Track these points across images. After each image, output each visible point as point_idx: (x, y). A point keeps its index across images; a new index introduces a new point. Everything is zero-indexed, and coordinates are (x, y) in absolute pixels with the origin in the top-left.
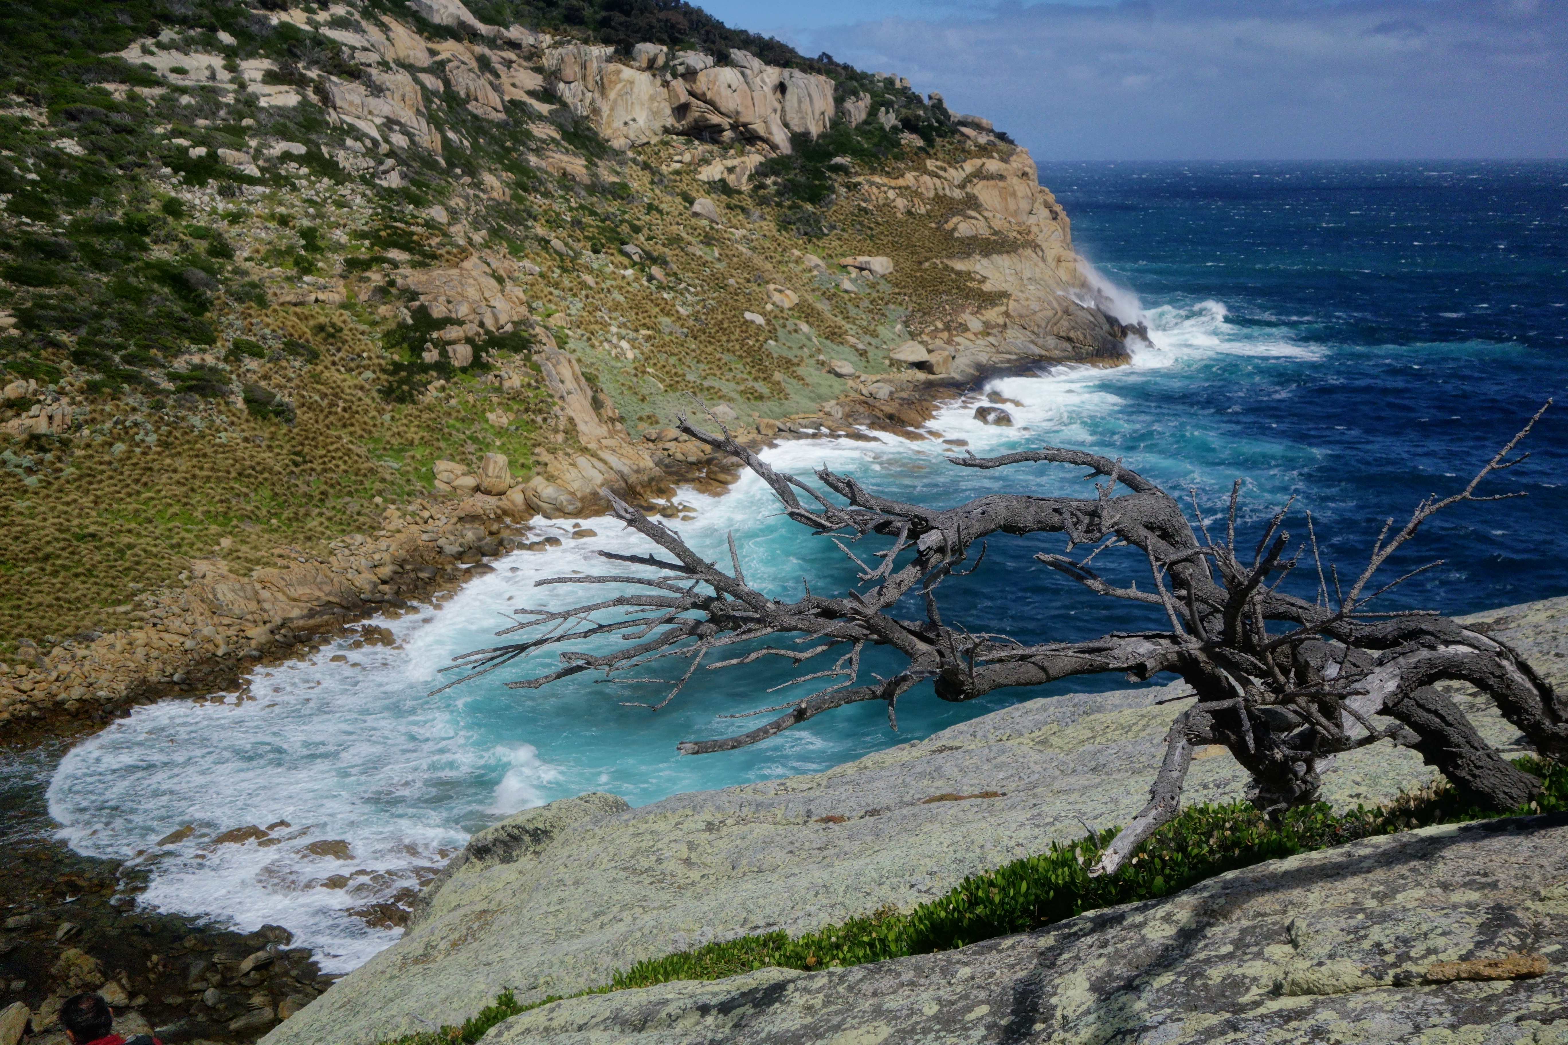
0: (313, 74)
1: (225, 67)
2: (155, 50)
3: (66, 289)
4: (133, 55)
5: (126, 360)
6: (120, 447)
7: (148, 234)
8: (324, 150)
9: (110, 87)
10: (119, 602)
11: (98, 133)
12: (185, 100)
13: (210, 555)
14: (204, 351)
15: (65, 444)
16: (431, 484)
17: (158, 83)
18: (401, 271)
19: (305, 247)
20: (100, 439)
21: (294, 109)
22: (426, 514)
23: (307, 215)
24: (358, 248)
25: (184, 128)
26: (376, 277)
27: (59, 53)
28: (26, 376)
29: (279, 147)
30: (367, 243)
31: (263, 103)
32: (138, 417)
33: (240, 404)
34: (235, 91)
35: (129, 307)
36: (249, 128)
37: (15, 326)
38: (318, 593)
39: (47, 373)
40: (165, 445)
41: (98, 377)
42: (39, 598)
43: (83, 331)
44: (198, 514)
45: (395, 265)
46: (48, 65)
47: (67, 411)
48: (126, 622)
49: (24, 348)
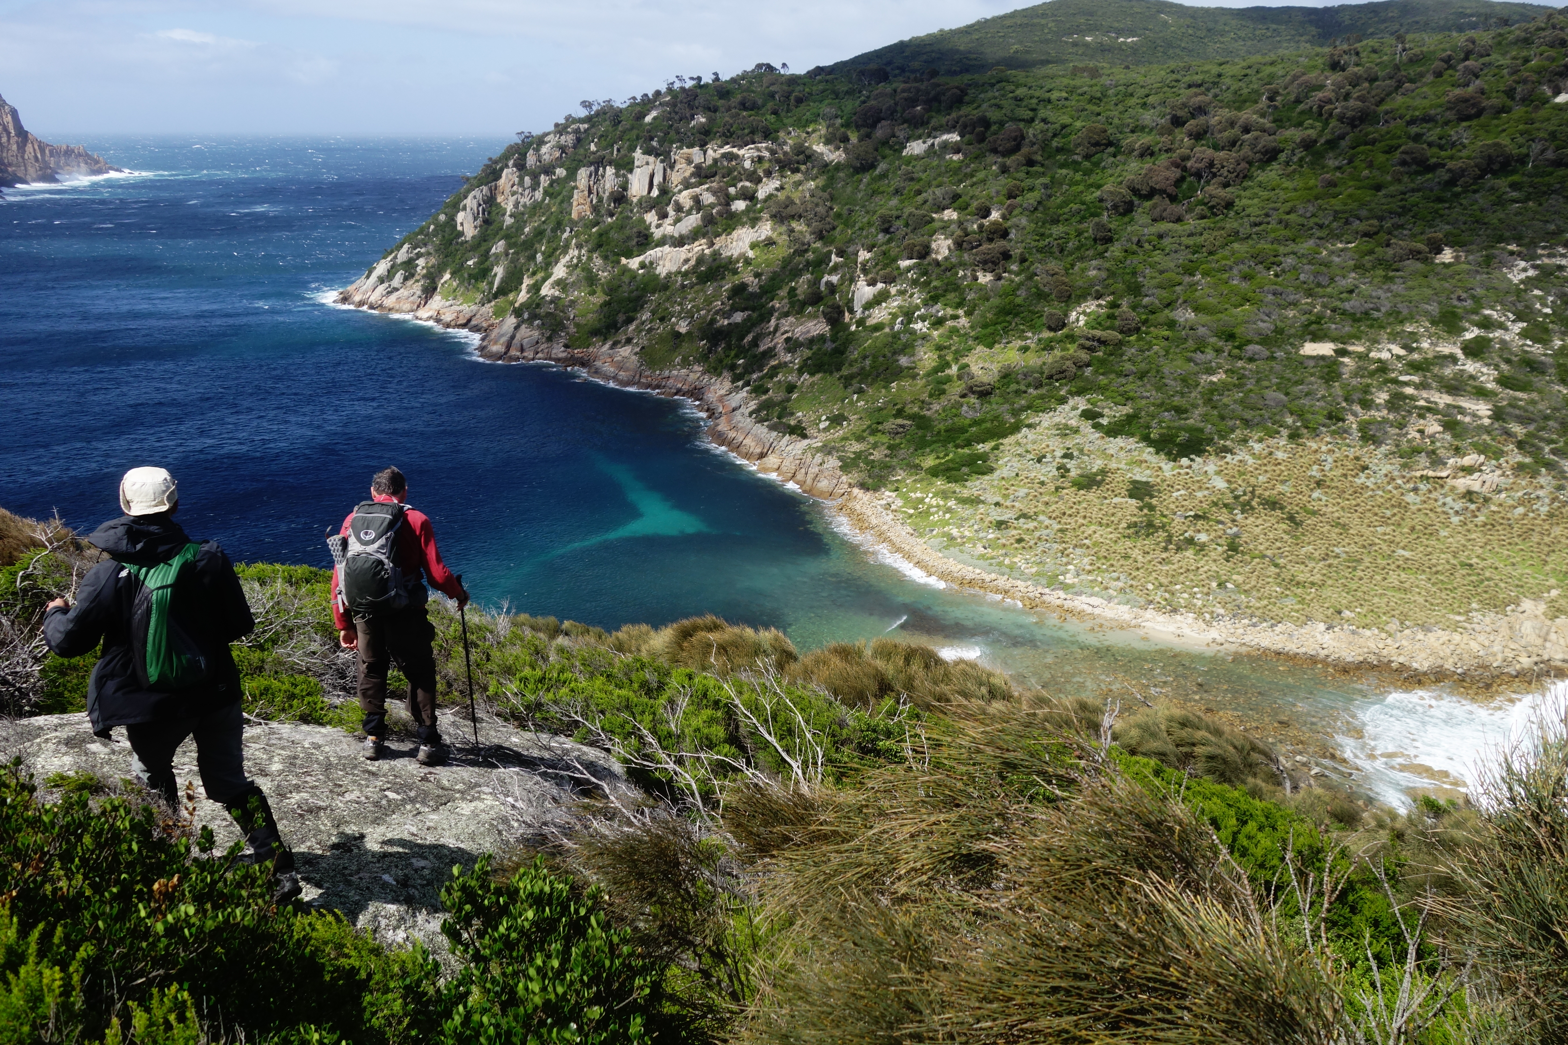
3: (1535, 396)
5: (1554, 452)
10: (1459, 614)
13: (1536, 599)
15: (1487, 500)
20: (1511, 502)
28: (1480, 452)
32: (1541, 493)
37: (1489, 417)
39: (1494, 453)
40: (1551, 515)
41: (1528, 460)
42: (1417, 597)
43: (1532, 428)
44: (1547, 568)
47: (1496, 480)
48: (1456, 627)
49: (1489, 433)
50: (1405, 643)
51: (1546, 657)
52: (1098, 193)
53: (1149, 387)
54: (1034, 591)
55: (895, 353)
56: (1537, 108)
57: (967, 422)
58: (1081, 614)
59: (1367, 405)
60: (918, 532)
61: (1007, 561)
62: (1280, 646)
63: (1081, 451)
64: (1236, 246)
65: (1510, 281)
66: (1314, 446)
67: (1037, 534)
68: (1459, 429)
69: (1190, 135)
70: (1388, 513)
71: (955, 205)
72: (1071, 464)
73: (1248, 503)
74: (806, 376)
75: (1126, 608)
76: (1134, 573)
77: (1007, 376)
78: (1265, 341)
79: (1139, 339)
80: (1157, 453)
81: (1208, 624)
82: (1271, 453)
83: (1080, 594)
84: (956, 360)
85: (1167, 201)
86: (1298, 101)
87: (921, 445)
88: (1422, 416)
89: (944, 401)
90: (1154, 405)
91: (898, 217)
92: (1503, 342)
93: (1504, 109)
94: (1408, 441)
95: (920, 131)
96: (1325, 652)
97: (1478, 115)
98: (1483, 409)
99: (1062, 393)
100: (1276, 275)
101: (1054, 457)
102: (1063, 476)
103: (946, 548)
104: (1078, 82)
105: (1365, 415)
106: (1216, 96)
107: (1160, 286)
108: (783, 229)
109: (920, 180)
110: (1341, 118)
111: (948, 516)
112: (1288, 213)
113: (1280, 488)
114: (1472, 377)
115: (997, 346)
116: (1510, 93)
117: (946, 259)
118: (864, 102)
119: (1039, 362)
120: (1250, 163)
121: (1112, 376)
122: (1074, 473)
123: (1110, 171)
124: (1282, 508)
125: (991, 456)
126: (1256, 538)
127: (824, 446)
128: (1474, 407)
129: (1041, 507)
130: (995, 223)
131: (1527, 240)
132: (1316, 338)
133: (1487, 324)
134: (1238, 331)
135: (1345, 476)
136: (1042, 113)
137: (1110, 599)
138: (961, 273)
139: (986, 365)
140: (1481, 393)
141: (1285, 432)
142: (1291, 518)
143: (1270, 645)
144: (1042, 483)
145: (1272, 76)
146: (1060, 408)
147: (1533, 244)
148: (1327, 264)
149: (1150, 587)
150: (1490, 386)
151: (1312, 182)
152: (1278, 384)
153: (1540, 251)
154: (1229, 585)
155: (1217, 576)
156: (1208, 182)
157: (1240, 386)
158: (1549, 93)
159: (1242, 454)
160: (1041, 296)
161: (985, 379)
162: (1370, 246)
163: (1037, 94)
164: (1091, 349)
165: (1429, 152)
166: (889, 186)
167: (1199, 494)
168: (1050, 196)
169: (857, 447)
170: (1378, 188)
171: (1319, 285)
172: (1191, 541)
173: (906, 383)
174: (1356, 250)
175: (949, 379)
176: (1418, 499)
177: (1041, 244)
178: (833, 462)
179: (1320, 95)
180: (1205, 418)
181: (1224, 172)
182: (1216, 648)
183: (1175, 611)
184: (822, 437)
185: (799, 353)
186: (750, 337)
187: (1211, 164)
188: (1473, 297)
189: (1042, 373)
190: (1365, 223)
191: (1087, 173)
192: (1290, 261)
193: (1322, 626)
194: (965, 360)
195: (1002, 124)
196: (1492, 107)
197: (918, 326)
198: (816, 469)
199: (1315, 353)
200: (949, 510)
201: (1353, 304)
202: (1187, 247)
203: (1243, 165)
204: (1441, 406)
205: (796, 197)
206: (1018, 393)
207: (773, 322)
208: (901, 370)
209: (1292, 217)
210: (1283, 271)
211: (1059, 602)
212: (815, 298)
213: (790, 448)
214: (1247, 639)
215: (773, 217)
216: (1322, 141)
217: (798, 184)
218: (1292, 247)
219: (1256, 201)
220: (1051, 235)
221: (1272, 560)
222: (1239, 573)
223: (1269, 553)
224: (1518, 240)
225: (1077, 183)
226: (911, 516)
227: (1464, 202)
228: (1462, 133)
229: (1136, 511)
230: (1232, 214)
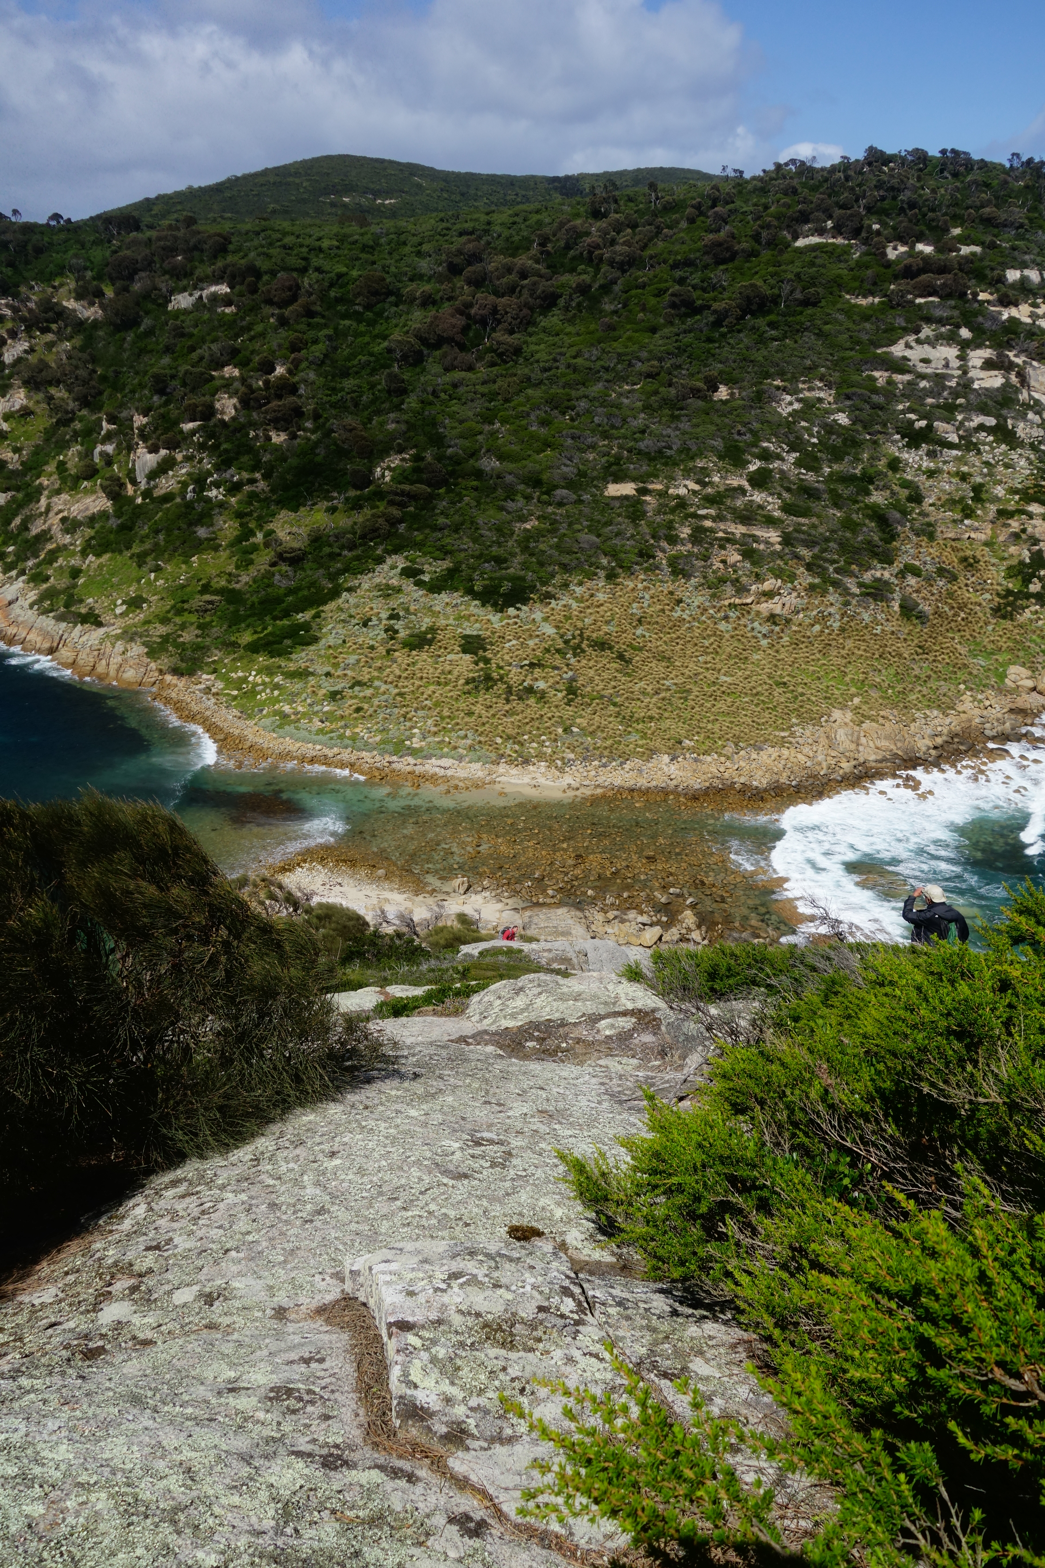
0: (1019, 361)
1: (958, 357)
2: (913, 344)
3: (814, 520)
4: (898, 350)
5: (837, 571)
6: (817, 628)
7: (872, 483)
8: (1010, 422)
9: (877, 374)
10: (783, 730)
11: (860, 410)
12: (923, 384)
13: (843, 707)
14: (884, 569)
15: (788, 621)
16: (1003, 681)
17: (909, 372)
18: (1033, 522)
19: (972, 499)
20: (808, 621)
21: (998, 389)
22: (987, 703)
23: (981, 474)
24: (1009, 501)
25: (916, 407)
26: (1015, 525)
27: (852, 349)
28: (777, 577)
29: (978, 420)
30: (1017, 497)
31: (976, 386)
32: (832, 610)
33: (896, 608)
34: (959, 377)
35: (848, 535)
36: (960, 405)
37: (780, 543)
38: (893, 747)
39: (789, 576)
40: (842, 630)
41: (817, 581)
42: (745, 719)
43: (816, 550)
44: (847, 679)
45: (1031, 516)
46: (843, 359)
47: (794, 601)
48: (782, 743)
49: (781, 558)
50: (742, 764)
51: (862, 760)
52: (386, 344)
53: (466, 540)
54: (381, 760)
55: (190, 524)
56: (781, 252)
57: (282, 591)
58: (433, 779)
59: (673, 540)
60: (246, 714)
61: (348, 733)
62: (632, 782)
63: (407, 610)
64: (530, 391)
65: (780, 414)
66: (631, 585)
67: (376, 702)
68: (756, 557)
69: (469, 283)
70: (707, 643)
71: (235, 361)
72: (398, 625)
73: (579, 646)
74: (91, 558)
75: (477, 766)
76: (480, 729)
77: (317, 539)
78: (571, 485)
79: (449, 491)
80: (483, 605)
81: (561, 770)
82: (592, 595)
83: (428, 757)
84: (261, 527)
85: (457, 350)
86: (568, 247)
87: (234, 621)
88: (722, 547)
89: (253, 571)
90: (473, 557)
91: (173, 377)
92: (782, 472)
93: (753, 254)
94: (714, 572)
95: (185, 282)
96: (674, 782)
97: (732, 259)
98: (773, 536)
99: (379, 552)
100: (572, 419)
101: (380, 620)
102: (392, 638)
103: (280, 726)
104: (347, 230)
105: (672, 550)
106: (489, 243)
107: (461, 436)
108: (40, 396)
109: (191, 335)
110: (611, 263)
111: (276, 693)
112: (575, 357)
113: (605, 628)
114: (761, 507)
115: (302, 509)
116: (756, 237)
117: (233, 419)
118: (115, 252)
119: (350, 522)
120: (531, 309)
121: (427, 531)
122: (403, 634)
123: (394, 321)
124: (611, 648)
125: (314, 625)
126: (592, 680)
127: (125, 632)
128: (766, 535)
129: (376, 674)
130: (281, 378)
131: (789, 376)
132: (618, 479)
133: (766, 456)
134: (545, 477)
135: (663, 611)
136: (316, 262)
137: (460, 759)
138: (252, 434)
139: (294, 529)
140: (770, 522)
141: (602, 574)
142: (621, 657)
143: (623, 784)
144: (372, 648)
145: (540, 223)
146: (378, 568)
147: (794, 379)
148: (619, 406)
149: (499, 740)
150: (777, 514)
151: (592, 327)
152: (588, 527)
153: (801, 386)
154: (575, 729)
155: (561, 721)
156: (494, 330)
157: (553, 531)
158: (789, 237)
159: (566, 600)
160: (341, 453)
161: (296, 545)
162: (655, 387)
163: (307, 241)
164: (402, 505)
165: (695, 294)
166: (157, 343)
167: (531, 643)
168: (335, 349)
169: (163, 630)
170: (653, 330)
171: (613, 427)
172: (530, 690)
173: (208, 556)
174: (642, 391)
175: (255, 548)
176: (730, 627)
177: (334, 398)
178: (137, 649)
179: (589, 240)
180: (525, 566)
181: (509, 318)
182: (571, 794)
183: (526, 762)
184: (120, 622)
185: (78, 534)
186: (17, 521)
187: (495, 311)
188: (751, 431)
189: (355, 533)
190: (647, 364)
191: (372, 323)
192: (583, 404)
193: (666, 758)
194: (271, 526)
195: (273, 273)
196: (743, 251)
197: (213, 493)
198: (119, 659)
199: (618, 494)
200: (277, 686)
201: (646, 444)
202: (483, 395)
203: (525, 311)
204: (738, 536)
205: (51, 360)
206: (333, 556)
207: (43, 502)
208: (200, 542)
209: (579, 361)
210: (578, 415)
211: (409, 769)
212: (91, 473)
213: (84, 639)
214: (600, 780)
215: (26, 383)
216: (596, 286)
217: (50, 345)
218: (582, 391)
219: (542, 346)
220: (342, 389)
221: (610, 700)
222: (581, 717)
223: (606, 693)
224: (781, 374)
225: (362, 334)
226: (235, 698)
227: (731, 341)
228: (719, 275)
229: (472, 666)
230: (521, 360)
